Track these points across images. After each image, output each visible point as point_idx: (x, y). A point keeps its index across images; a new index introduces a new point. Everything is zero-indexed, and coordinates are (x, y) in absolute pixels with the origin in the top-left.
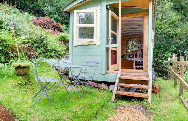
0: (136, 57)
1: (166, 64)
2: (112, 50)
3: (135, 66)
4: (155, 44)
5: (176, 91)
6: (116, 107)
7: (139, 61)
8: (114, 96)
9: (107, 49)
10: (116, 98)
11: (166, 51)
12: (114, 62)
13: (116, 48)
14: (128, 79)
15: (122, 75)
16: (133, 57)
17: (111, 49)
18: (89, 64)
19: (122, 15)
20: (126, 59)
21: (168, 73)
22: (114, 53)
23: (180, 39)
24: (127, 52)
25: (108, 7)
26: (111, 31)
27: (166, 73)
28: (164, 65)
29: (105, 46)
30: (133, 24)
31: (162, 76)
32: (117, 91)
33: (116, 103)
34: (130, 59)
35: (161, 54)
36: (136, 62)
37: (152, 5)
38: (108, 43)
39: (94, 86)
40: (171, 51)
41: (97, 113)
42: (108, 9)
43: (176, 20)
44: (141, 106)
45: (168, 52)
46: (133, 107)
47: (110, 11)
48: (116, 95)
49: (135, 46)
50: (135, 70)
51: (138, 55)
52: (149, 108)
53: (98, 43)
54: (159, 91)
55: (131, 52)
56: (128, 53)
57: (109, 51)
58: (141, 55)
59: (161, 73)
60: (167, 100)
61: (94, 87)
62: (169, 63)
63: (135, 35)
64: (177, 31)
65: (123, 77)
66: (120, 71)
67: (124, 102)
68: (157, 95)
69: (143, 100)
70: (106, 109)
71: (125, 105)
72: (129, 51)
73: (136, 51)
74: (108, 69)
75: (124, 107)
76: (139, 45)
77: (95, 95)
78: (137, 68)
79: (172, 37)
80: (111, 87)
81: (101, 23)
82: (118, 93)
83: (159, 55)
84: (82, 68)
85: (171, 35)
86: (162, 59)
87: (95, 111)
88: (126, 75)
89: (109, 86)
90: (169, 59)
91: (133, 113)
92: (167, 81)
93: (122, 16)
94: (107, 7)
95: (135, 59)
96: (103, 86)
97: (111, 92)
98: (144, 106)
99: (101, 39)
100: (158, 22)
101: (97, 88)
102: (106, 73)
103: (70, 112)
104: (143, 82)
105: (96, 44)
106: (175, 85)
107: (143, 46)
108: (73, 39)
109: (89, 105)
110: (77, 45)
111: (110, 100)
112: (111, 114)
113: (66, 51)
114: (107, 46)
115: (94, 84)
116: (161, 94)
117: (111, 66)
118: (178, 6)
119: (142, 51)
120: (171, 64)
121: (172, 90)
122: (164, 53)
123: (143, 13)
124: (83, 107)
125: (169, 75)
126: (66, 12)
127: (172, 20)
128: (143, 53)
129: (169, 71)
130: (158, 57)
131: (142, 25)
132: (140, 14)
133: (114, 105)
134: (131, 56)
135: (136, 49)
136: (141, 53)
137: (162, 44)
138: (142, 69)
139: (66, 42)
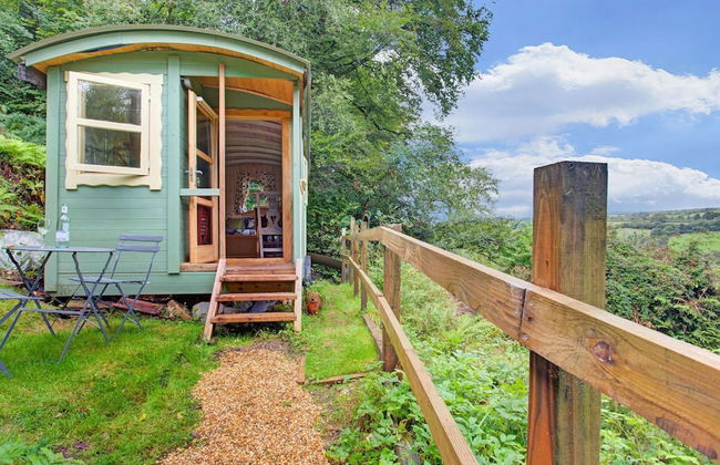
0: (264, 225)
1: (339, 244)
2: (199, 206)
3: (263, 250)
4: (311, 193)
5: (356, 304)
6: (217, 354)
7: (273, 236)
8: (209, 328)
9: (185, 203)
10: (214, 334)
11: (339, 211)
12: (206, 239)
13: (209, 198)
14: (246, 279)
15: (227, 272)
16: (256, 227)
17: (197, 201)
18: (127, 244)
19: (226, 108)
20: (235, 231)
21: (343, 267)
22: (205, 212)
23: (367, 183)
24: (237, 212)
25: (187, 82)
26: (194, 152)
27: (338, 268)
28: (334, 247)
29: (177, 191)
30: (255, 136)
31: (329, 277)
32: (217, 314)
33: (215, 344)
34: (247, 232)
35: (328, 219)
36: (265, 237)
37: (301, 98)
38: (186, 185)
39: (146, 310)
40: (350, 213)
41: (166, 373)
42: (185, 89)
43: (360, 137)
44: (279, 341)
45: (342, 214)
46: (260, 347)
47: (191, 94)
48: (214, 325)
49: (262, 196)
50: (262, 260)
51: (269, 220)
52: (298, 342)
53: (155, 181)
54: (320, 308)
55: (249, 212)
56: (241, 217)
57: (191, 207)
58: (277, 220)
59: (327, 269)
60: (335, 324)
61: (143, 313)
62: (344, 242)
63: (261, 164)
64: (362, 163)
65: (232, 277)
66: (223, 261)
67: (238, 340)
68: (315, 317)
69: (283, 328)
70: (188, 361)
71: (240, 346)
72: (244, 209)
73: (263, 209)
74: (187, 259)
75: (239, 350)
76: (272, 193)
77: (152, 333)
78: (267, 255)
79: (350, 177)
80: (198, 308)
81: (166, 126)
82: (219, 319)
83: (322, 223)
84: (111, 254)
85: (349, 172)
86: (329, 233)
87: (160, 369)
88: (240, 272)
89: (190, 308)
90: (344, 231)
91: (259, 360)
92: (341, 286)
93: (227, 113)
94: (182, 82)
95: (262, 231)
96: (174, 308)
97: (200, 321)
98: (286, 341)
99: (165, 170)
100: (318, 138)
101: (153, 315)
102: (182, 269)
103: (81, 382)
104: (283, 286)
105: (148, 186)
106: (356, 292)
107: (281, 195)
108: (61, 166)
109: (140, 355)
110: (78, 186)
111: (199, 340)
112: (205, 370)
113: (16, 204)
114: (185, 192)
115: (142, 306)
116: (323, 313)
117: (196, 250)
118: (363, 102)
119: (280, 209)
120: (348, 244)
121: (348, 303)
122: (334, 218)
123: (280, 112)
124: (123, 363)
125: (345, 271)
126: (31, 69)
127: (350, 136)
128: (281, 214)
129: (345, 262)
130: (319, 227)
131: (280, 142)
132: (272, 113)
133: (210, 350)
134: (251, 224)
135: (264, 203)
136: (276, 214)
137: (329, 194)
138: (280, 255)
139: (15, 172)
